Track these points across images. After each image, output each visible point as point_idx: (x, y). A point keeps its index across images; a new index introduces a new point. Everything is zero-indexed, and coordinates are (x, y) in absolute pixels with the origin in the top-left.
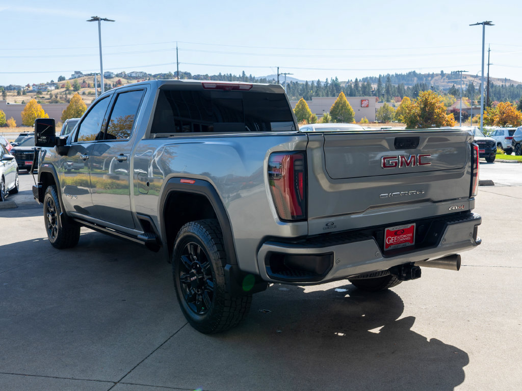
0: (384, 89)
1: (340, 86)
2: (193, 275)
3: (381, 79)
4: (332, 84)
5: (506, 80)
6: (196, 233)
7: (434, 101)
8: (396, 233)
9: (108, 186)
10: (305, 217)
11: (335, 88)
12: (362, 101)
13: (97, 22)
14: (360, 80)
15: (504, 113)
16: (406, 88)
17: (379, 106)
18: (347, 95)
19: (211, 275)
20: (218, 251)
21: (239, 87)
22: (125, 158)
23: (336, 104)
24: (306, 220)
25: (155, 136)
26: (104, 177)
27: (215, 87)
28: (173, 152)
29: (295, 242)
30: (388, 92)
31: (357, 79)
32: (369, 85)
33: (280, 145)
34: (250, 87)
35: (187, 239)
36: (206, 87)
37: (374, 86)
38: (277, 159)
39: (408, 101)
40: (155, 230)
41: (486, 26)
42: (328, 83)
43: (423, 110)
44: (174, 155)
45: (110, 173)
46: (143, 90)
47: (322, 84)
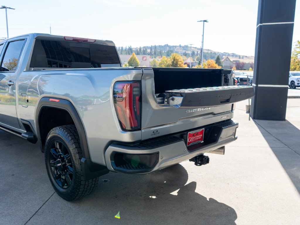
0: (153, 52)
1: (132, 50)
2: (59, 162)
3: (152, 47)
4: (128, 49)
5: (209, 50)
6: (61, 135)
7: (178, 58)
8: (193, 135)
9: (8, 100)
10: (139, 127)
11: (130, 51)
12: (143, 57)
13: (5, 9)
14: (142, 48)
15: (210, 65)
16: (163, 52)
17: (151, 60)
18: (136, 54)
19: (71, 163)
20: (76, 148)
21: (87, 40)
22: (13, 83)
23: (131, 58)
24: (140, 129)
25: (32, 69)
26: (6, 95)
27: (72, 39)
28: (47, 80)
29: (132, 145)
30: (155, 53)
31: (140, 47)
32: (146, 50)
33: (121, 76)
34: (94, 41)
35: (54, 138)
36: (66, 39)
37: (149, 51)
38: (119, 86)
39: (165, 58)
40: (33, 130)
41: (205, 22)
42: (126, 48)
43: (173, 62)
44: (47, 82)
45: (10, 92)
46: (24, 40)
47: (124, 49)
